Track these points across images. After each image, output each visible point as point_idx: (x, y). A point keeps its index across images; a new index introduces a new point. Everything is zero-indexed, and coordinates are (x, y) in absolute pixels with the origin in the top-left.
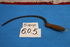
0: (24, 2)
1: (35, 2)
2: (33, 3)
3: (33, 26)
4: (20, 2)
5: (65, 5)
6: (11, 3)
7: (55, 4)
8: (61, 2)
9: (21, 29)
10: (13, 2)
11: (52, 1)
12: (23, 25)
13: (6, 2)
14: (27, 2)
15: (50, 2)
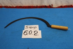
0: (25, 6)
1: (36, 6)
2: (34, 6)
3: (34, 28)
4: (22, 6)
5: (64, 8)
6: (13, 7)
7: (55, 8)
8: (60, 5)
9: (23, 31)
10: (15, 6)
11: (52, 5)
12: (25, 27)
13: (9, 6)
14: (28, 5)
15: (50, 5)
